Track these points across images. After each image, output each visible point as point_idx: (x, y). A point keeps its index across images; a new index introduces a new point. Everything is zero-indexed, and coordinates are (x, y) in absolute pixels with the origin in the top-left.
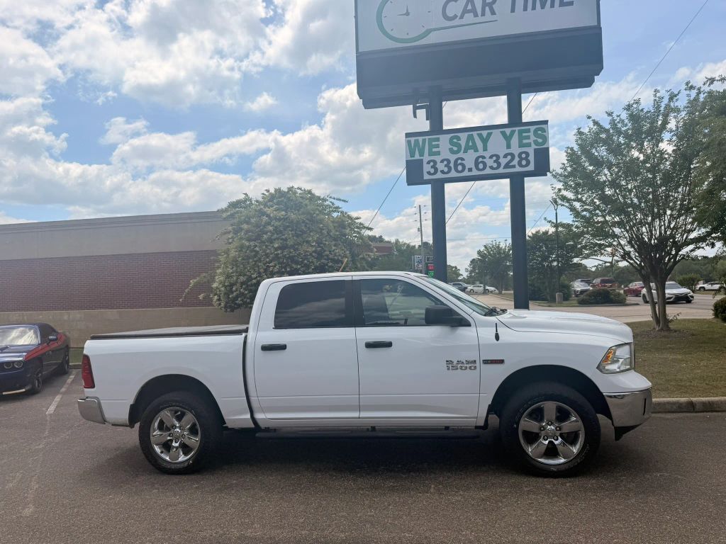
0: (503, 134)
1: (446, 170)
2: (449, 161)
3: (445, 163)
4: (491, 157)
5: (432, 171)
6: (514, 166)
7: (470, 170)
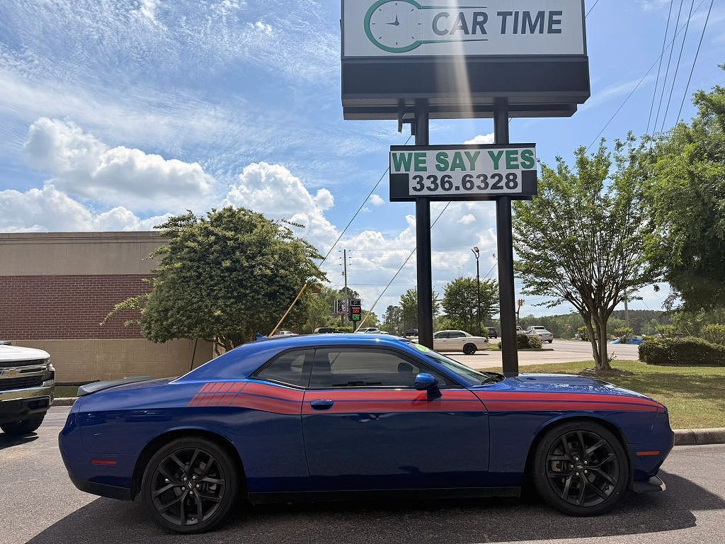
0: (491, 154)
1: (433, 186)
2: (435, 178)
3: (432, 179)
4: (478, 177)
5: (418, 187)
6: (502, 188)
7: (457, 188)
